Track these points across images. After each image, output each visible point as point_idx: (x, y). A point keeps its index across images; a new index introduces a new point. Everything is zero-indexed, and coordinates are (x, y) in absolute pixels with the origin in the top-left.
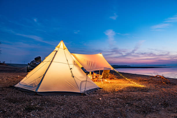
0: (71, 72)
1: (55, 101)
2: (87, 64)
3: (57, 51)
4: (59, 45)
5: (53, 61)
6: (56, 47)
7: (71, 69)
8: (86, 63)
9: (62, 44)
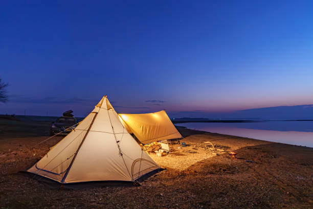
0: (119, 146)
1: (92, 202)
2: (143, 130)
3: (97, 113)
4: (100, 103)
5: (91, 130)
6: (96, 107)
7: (117, 142)
8: (141, 129)
9: (105, 102)
